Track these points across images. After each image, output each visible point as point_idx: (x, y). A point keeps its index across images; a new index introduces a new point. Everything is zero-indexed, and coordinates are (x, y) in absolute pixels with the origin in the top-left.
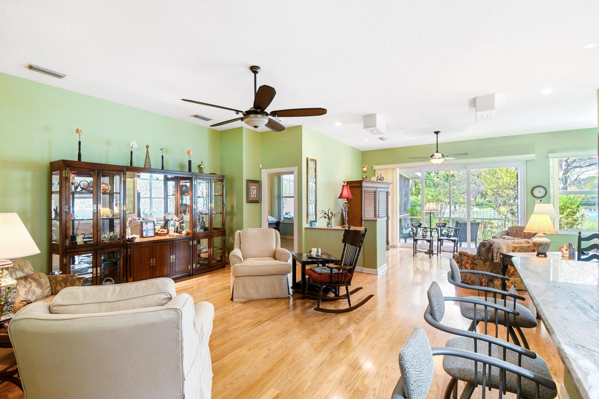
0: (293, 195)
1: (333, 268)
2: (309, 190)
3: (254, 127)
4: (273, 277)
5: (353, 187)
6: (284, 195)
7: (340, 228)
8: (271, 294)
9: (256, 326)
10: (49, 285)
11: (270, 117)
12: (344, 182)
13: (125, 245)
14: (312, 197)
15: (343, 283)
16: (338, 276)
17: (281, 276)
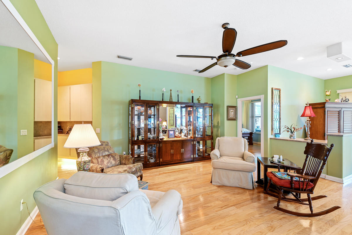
0: (260, 115)
1: (294, 176)
2: (273, 110)
3: (224, 66)
4: (241, 173)
5: (316, 108)
6: (256, 116)
7: (302, 140)
8: (239, 185)
9: (223, 208)
10: (119, 159)
11: (237, 58)
12: (307, 104)
13: (159, 142)
14: (276, 116)
15: (305, 190)
16: (299, 184)
17: (247, 173)
